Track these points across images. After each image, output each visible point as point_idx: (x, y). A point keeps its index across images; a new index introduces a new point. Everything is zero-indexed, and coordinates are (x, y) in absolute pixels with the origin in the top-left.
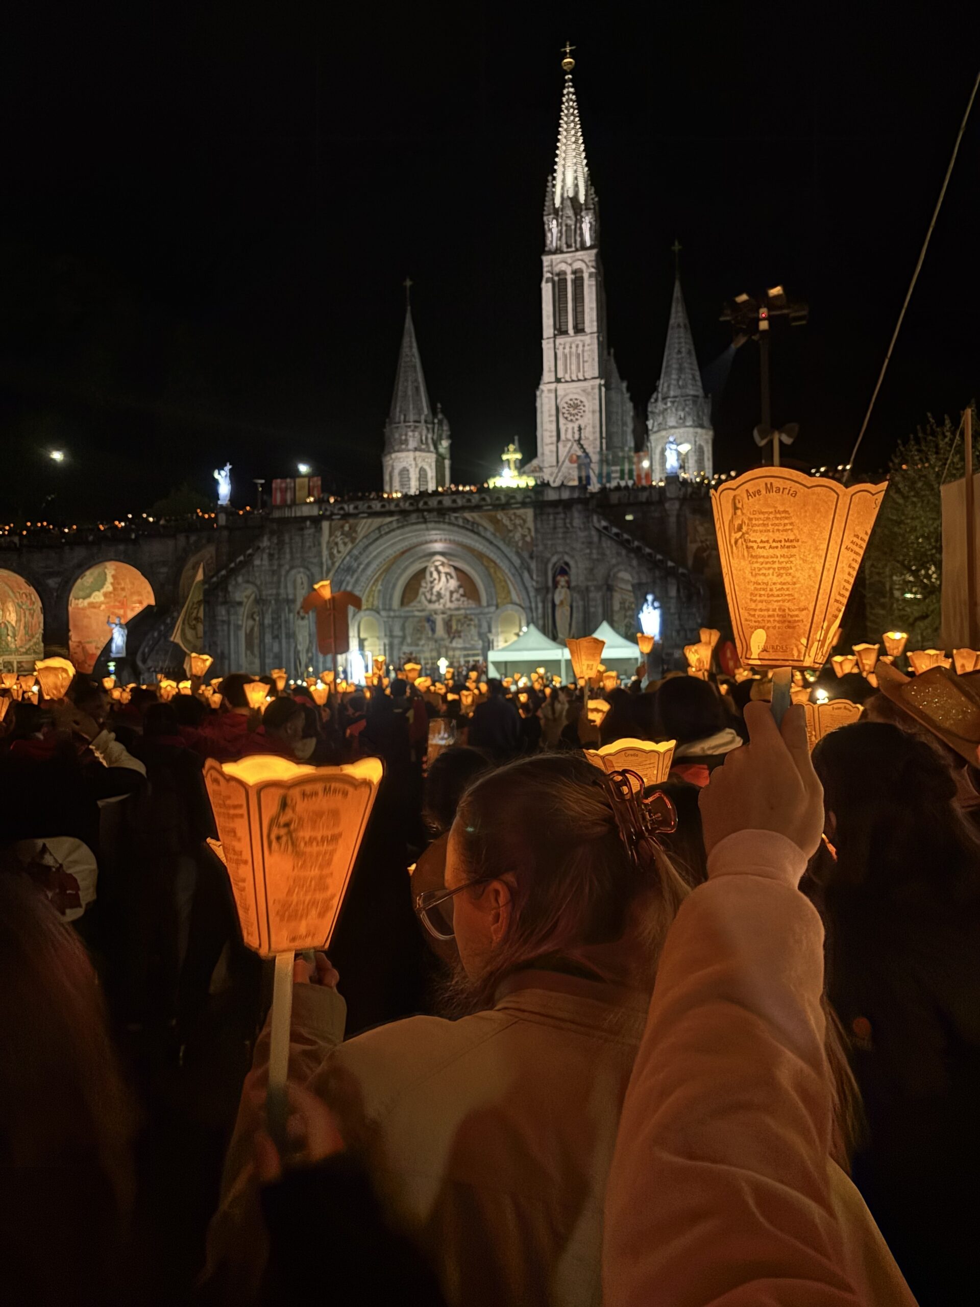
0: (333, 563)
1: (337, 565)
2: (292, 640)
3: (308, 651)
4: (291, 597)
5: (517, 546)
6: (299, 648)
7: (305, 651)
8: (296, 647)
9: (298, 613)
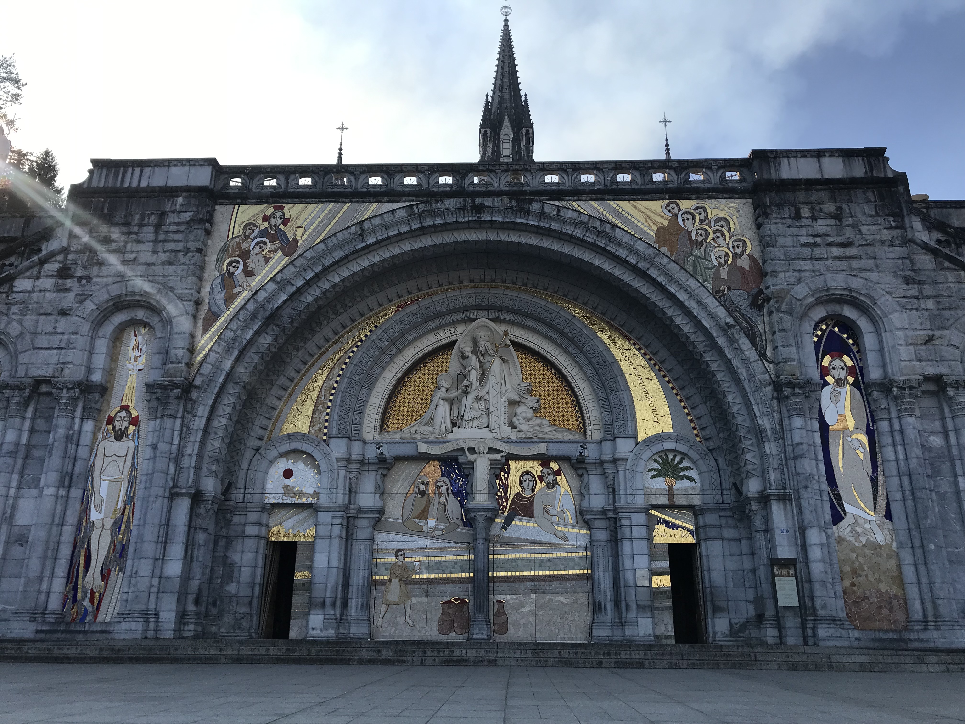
0: (229, 300)
1: (239, 302)
2: (76, 493)
3: (117, 525)
4: (97, 377)
5: (716, 278)
6: (94, 516)
7: (109, 523)
8: (86, 511)
9: (111, 420)
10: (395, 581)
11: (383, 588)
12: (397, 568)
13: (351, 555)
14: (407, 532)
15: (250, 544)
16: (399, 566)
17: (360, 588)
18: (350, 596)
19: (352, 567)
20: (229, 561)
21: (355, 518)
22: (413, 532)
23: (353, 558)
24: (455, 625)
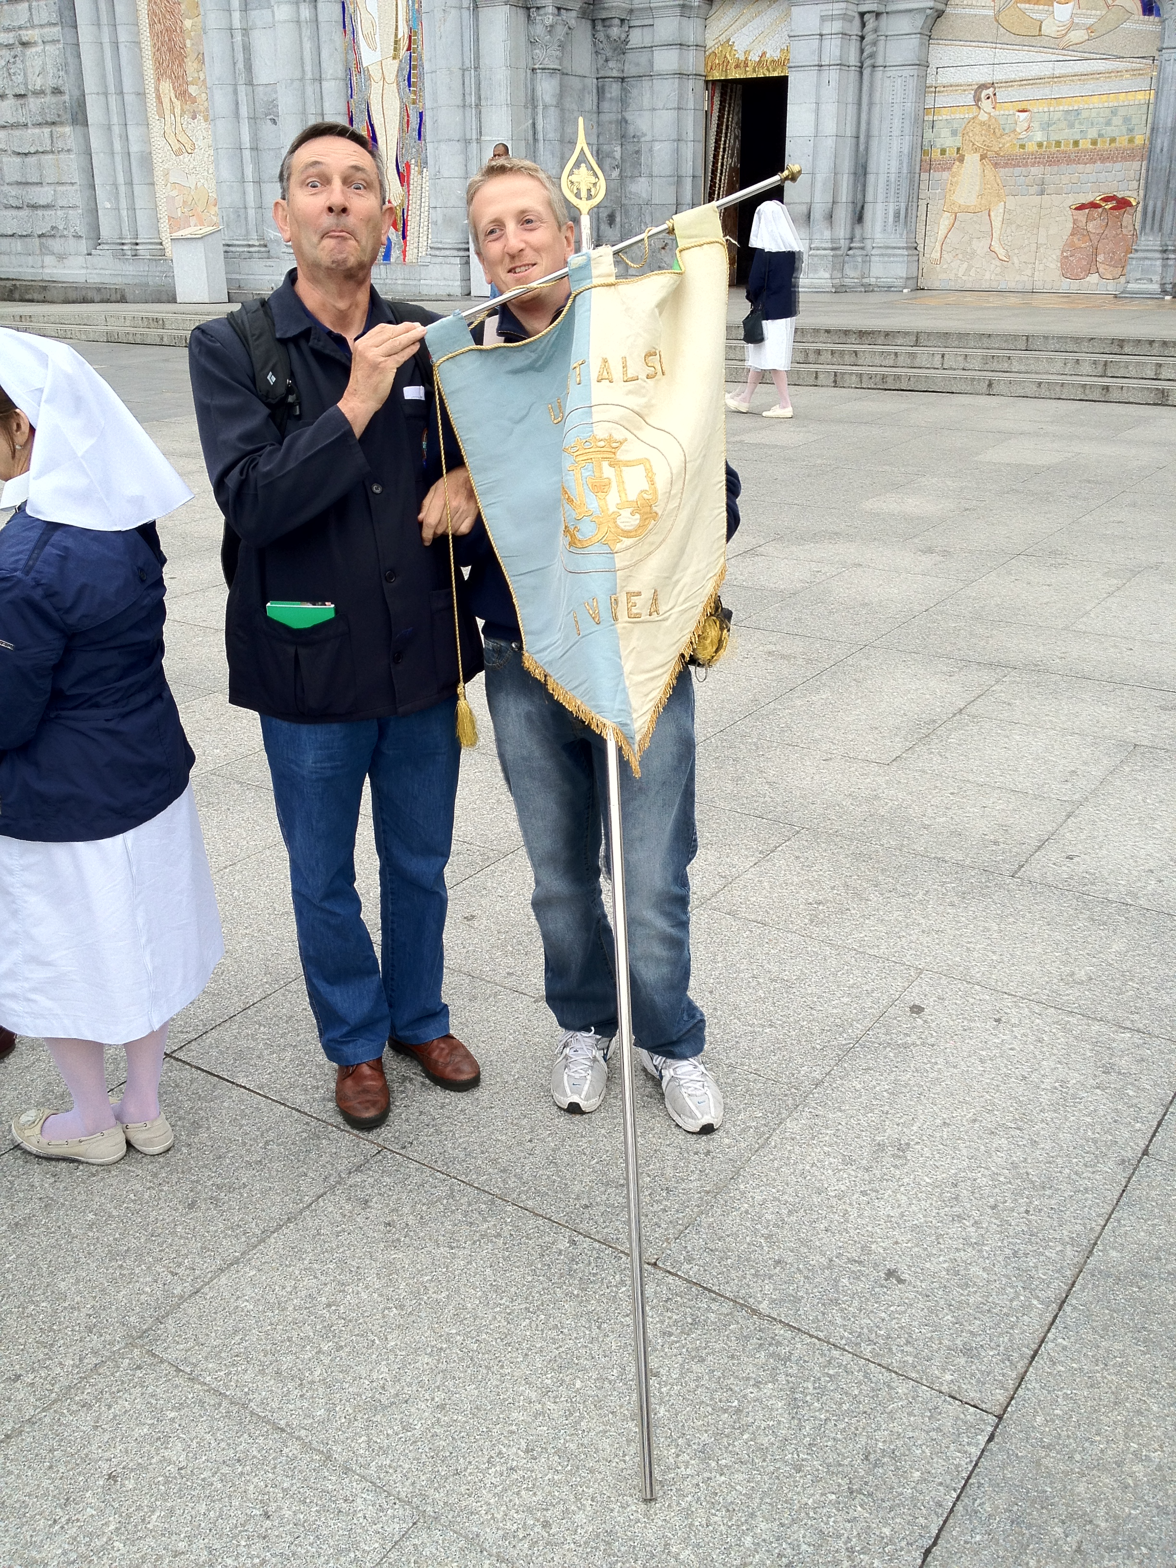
2: (329, 10)
10: (972, 159)
11: (946, 175)
12: (977, 129)
13: (871, 104)
14: (1005, 40)
15: (667, 90)
16: (982, 124)
17: (893, 178)
18: (870, 197)
19: (875, 132)
20: (631, 130)
21: (878, 15)
22: (1019, 40)
23: (876, 109)
24: (1100, 258)
